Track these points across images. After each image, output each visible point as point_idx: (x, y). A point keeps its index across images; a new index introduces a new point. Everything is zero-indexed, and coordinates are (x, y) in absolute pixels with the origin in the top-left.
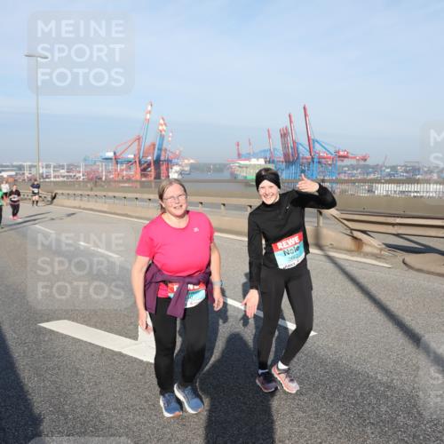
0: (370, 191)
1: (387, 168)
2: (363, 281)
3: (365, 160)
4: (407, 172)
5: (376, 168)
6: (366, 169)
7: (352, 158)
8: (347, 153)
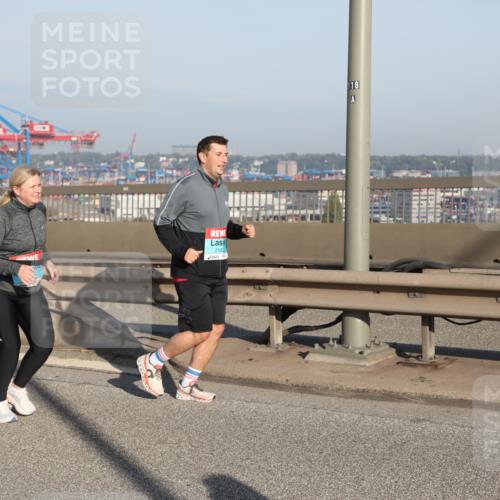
0: (104, 210)
1: (138, 159)
2: (86, 411)
3: (91, 143)
4: (179, 168)
5: (114, 161)
6: (94, 163)
7: (61, 138)
8: (51, 128)
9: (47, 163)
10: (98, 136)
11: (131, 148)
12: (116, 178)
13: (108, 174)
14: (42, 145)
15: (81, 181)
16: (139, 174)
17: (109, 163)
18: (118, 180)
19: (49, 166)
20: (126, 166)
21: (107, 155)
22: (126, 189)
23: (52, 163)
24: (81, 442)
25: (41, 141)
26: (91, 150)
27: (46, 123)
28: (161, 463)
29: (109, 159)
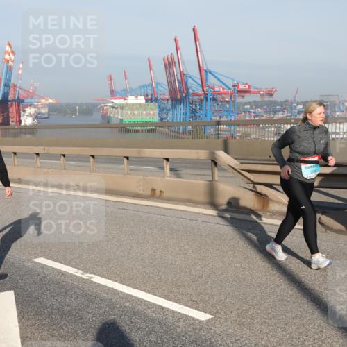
1: (298, 104)
3: (272, 95)
5: (285, 105)
6: (273, 106)
7: (254, 93)
8: (249, 86)
9: (246, 107)
10: (276, 90)
11: (295, 97)
12: (285, 115)
13: (281, 113)
14: (243, 96)
15: (265, 117)
16: (299, 113)
17: (282, 106)
18: (287, 116)
19: (247, 108)
20: (291, 108)
21: (281, 102)
22: (293, 121)
23: (249, 107)
24: (267, 265)
25: (243, 94)
26: (272, 99)
27: (246, 84)
28: (314, 280)
29: (281, 104)
